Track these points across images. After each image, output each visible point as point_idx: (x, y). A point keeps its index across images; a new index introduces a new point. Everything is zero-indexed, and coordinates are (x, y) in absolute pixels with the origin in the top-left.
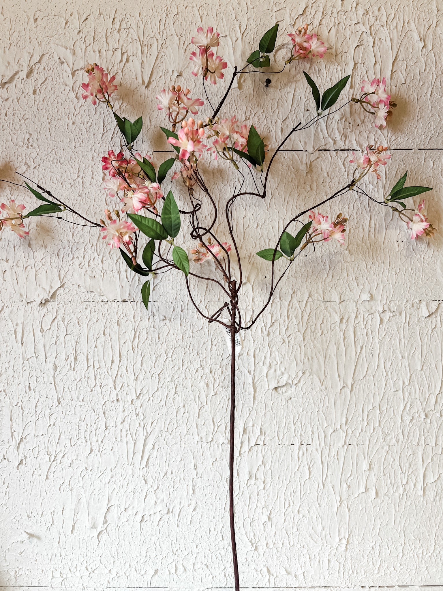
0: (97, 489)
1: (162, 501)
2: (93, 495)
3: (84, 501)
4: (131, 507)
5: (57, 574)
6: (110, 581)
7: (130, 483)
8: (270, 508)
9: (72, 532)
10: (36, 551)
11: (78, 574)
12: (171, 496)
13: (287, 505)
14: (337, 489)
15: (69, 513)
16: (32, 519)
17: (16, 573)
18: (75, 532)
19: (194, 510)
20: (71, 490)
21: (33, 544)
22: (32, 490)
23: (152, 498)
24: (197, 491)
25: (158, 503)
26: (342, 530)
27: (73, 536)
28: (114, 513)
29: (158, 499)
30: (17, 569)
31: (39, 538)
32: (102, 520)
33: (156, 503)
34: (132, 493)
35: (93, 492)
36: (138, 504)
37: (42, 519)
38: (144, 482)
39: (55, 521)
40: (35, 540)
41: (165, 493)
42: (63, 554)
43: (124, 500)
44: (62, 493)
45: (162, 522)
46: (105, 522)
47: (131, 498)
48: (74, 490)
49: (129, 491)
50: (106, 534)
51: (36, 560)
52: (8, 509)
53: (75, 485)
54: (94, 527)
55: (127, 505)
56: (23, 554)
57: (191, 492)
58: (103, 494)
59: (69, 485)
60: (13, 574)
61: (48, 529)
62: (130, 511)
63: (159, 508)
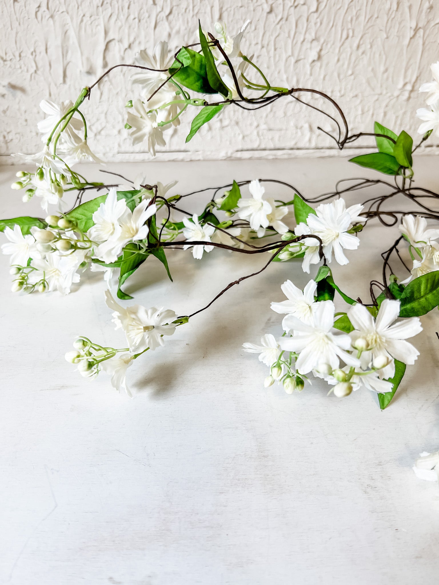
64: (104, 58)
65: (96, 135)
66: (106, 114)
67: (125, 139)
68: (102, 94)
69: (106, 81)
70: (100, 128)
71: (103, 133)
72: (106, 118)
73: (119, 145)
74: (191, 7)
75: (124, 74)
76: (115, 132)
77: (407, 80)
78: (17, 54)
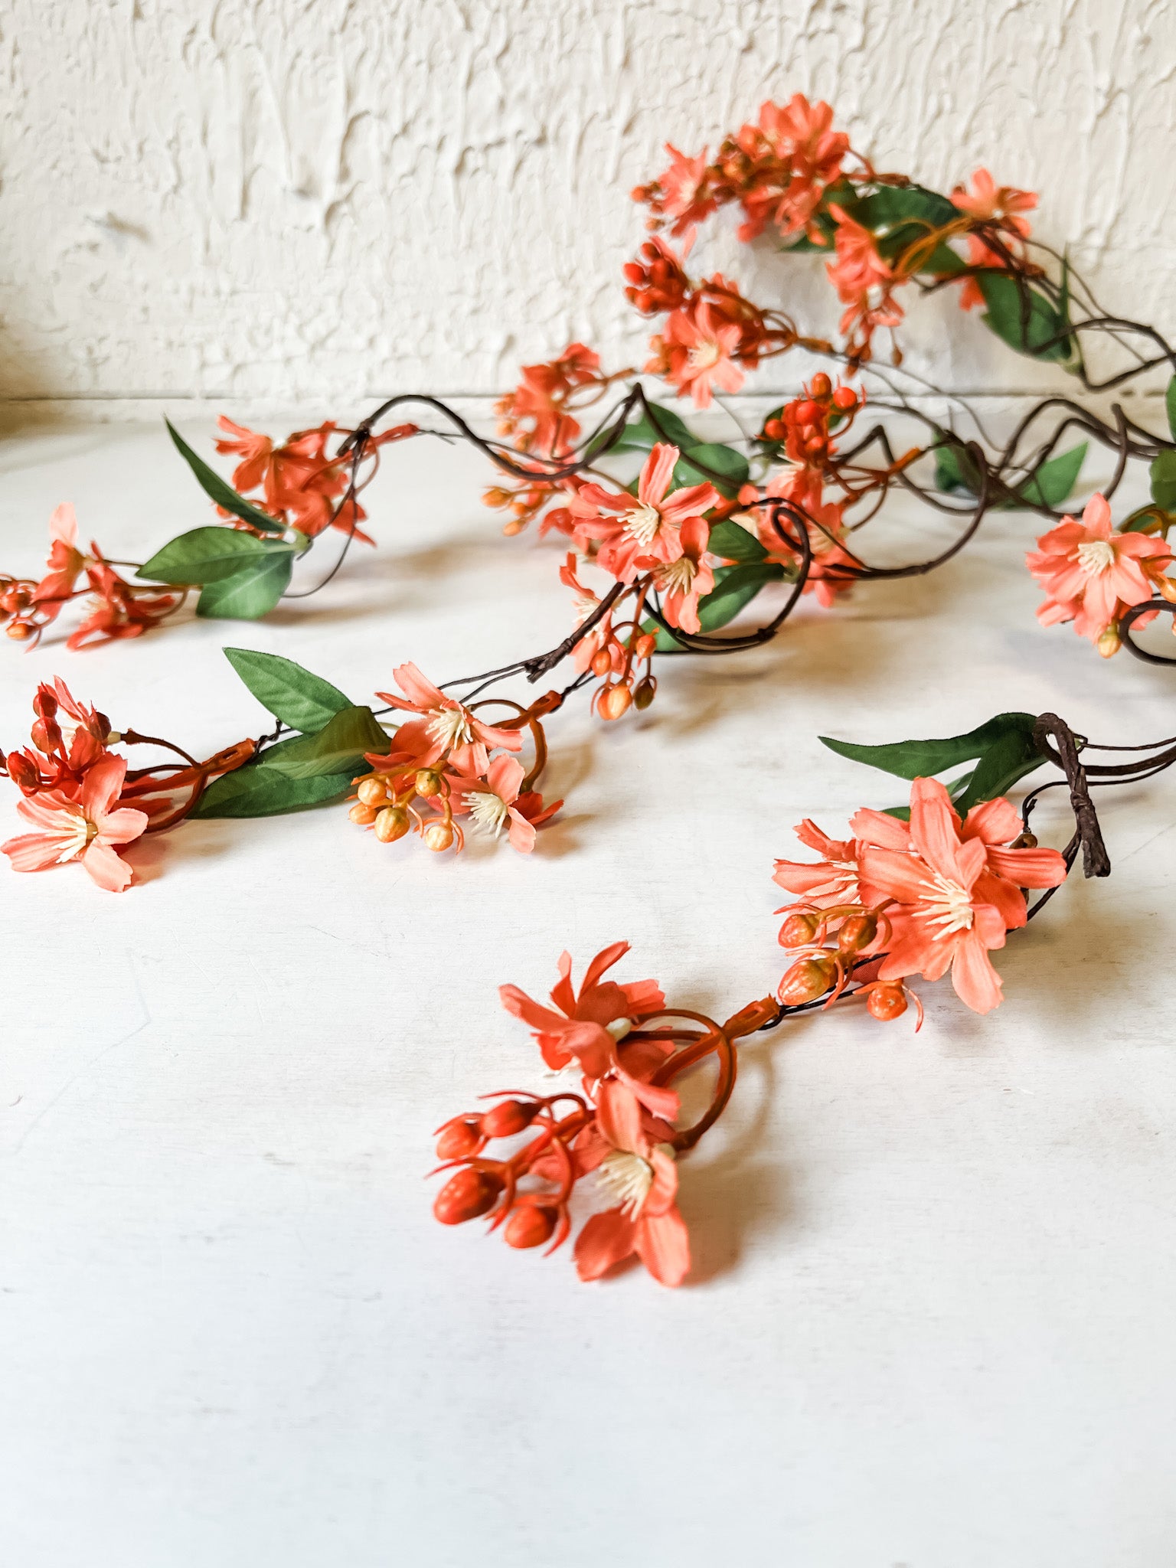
0: (308, 52)
1: (523, 96)
2: (296, 75)
3: (268, 98)
4: (422, 121)
5: (214, 353)
6: (375, 375)
7: (415, 33)
8: (876, 119)
9: (243, 214)
10: (141, 280)
11: (277, 352)
13: (932, 108)
14: (1107, 44)
15: (224, 141)
16: (111, 167)
17: (90, 351)
18: (252, 211)
19: (628, 129)
20: (222, 55)
21: (127, 260)
22: (94, 63)
23: (490, 86)
24: (638, 57)
25: (510, 103)
26: (1097, 201)
27: (248, 227)
28: (372, 138)
29: (507, 87)
30: (92, 342)
31: (142, 234)
32: (330, 167)
33: (502, 104)
34: (424, 67)
35: (293, 67)
36: (444, 108)
37: (144, 166)
38: (459, 21)
39: (185, 174)
40: (132, 243)
41: (530, 68)
42: (226, 287)
43: (398, 92)
44: (193, 68)
45: (523, 176)
46: (344, 174)
47: (422, 88)
48: (233, 58)
49: (412, 58)
51: (145, 310)
52: (30, 134)
53: (234, 39)
54: (310, 188)
55: (410, 112)
56: (102, 290)
57: (617, 57)
58: (328, 72)
59: (213, 35)
60: (82, 354)
61: (168, 203)
62: (421, 135)
63: (515, 120)
64: (343, 157)
65: (313, 348)
66: (341, 297)
67: (384, 362)
68: (332, 247)
69: (345, 215)
70: (323, 332)
71: (331, 343)
72: (340, 306)
73: (370, 377)
74: (555, 36)
75: (389, 198)
76: (360, 341)
77: (1093, 220)
78: (133, 145)
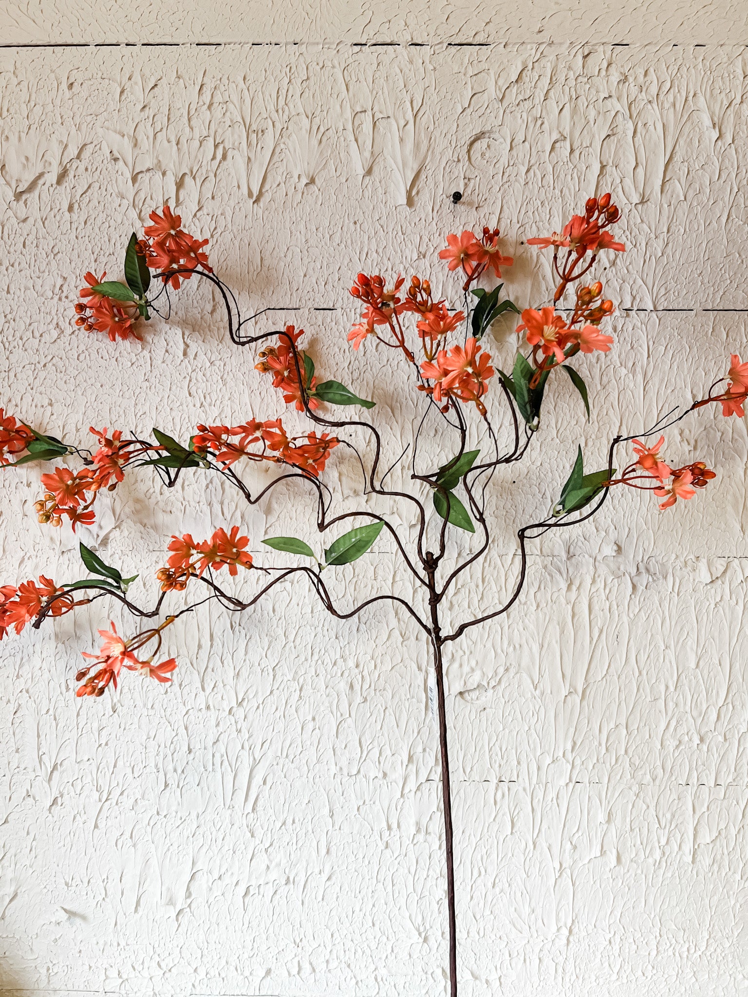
0: (175, 845)
1: (278, 865)
2: (169, 854)
3: (154, 862)
4: (230, 873)
5: (113, 973)
6: (196, 985)
7: (228, 838)
9: (136, 910)
10: (79, 938)
11: (145, 973)
12: (292, 857)
13: (476, 874)
14: (556, 851)
15: (130, 881)
16: (73, 889)
17: (48, 970)
18: (140, 909)
19: (329, 879)
20: (134, 846)
21: (74, 929)
22: (72, 846)
23: (262, 860)
24: (333, 850)
25: (271, 867)
26: (562, 915)
27: (137, 916)
28: (203, 880)
29: (271, 861)
30: (51, 965)
31: (84, 918)
32: (183, 892)
33: (268, 867)
34: (231, 852)
35: (168, 850)
36: (240, 868)
37: (89, 888)
38: (249, 835)
39: (109, 893)
40: (78, 921)
41: (282, 852)
42: (123, 943)
43: (218, 862)
44: (120, 849)
45: (278, 896)
46: (188, 895)
47: (229, 860)
48: (139, 846)
49: (226, 848)
50: (190, 914)
51: (80, 952)
52: (36, 874)
53: (141, 838)
54: (171, 902)
55: (223, 870)
56: (59, 942)
57: (323, 851)
58: (184, 853)
59: (131, 838)
60: (44, 971)
61: (99, 905)
62: (227, 879)
63: (273, 875)
